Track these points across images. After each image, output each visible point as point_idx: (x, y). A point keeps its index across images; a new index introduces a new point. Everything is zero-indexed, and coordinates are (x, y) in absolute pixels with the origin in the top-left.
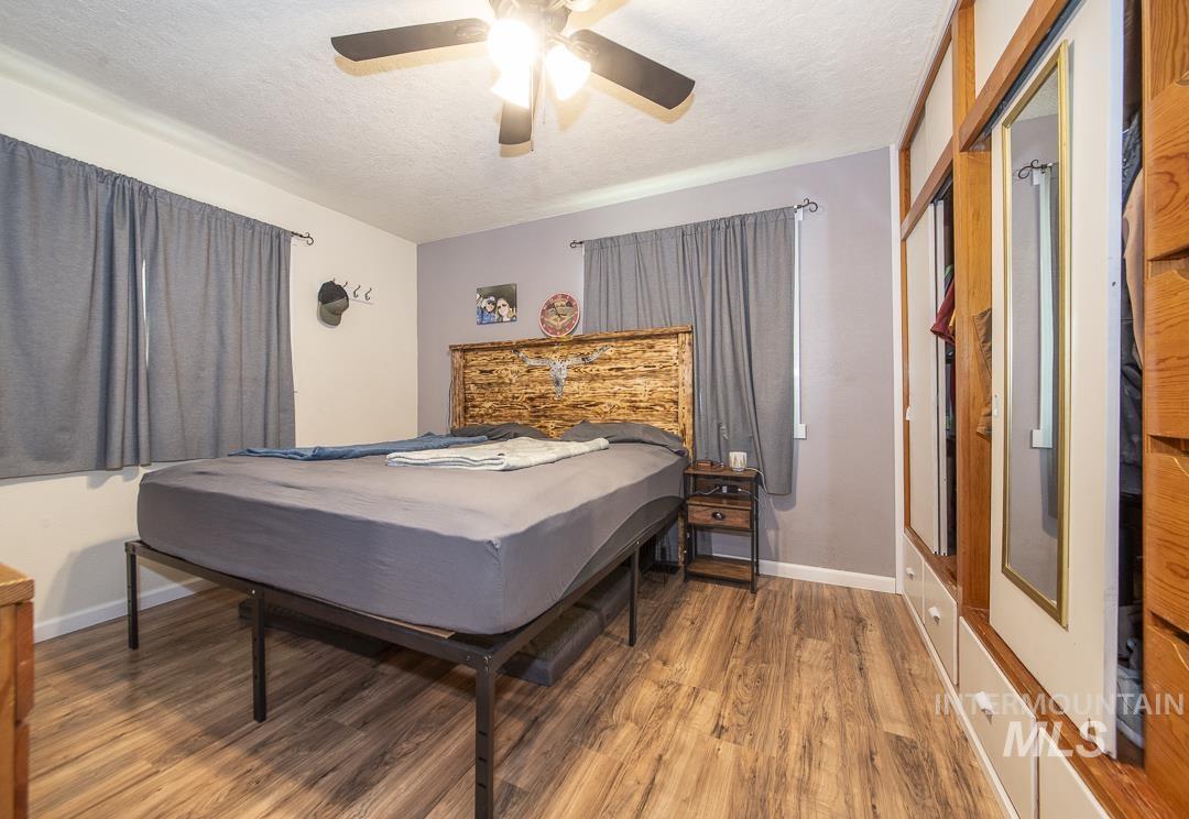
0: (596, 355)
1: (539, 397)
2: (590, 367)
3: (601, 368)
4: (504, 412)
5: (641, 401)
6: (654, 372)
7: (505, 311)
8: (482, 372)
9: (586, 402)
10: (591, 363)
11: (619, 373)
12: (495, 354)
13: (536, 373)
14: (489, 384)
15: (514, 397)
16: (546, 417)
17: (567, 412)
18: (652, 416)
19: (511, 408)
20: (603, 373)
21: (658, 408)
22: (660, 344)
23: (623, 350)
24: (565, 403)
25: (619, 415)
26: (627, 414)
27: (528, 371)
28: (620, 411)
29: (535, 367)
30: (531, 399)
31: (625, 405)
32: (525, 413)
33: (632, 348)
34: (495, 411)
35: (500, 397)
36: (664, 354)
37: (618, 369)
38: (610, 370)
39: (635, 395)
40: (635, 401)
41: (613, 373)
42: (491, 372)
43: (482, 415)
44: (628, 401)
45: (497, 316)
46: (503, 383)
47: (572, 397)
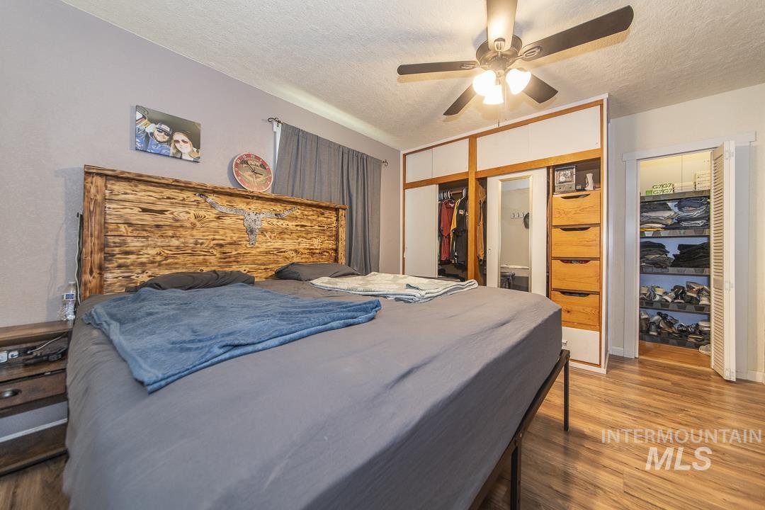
0: (287, 213)
1: (231, 244)
2: (281, 222)
3: (290, 224)
4: (181, 259)
5: (316, 249)
6: (324, 230)
7: (186, 149)
8: (144, 210)
9: (278, 249)
10: (283, 219)
11: (303, 229)
12: (168, 193)
13: (228, 221)
14: (158, 226)
15: (196, 243)
16: (238, 262)
17: (260, 257)
18: (322, 259)
19: (192, 255)
20: (291, 227)
21: (325, 253)
22: (327, 213)
23: (306, 213)
24: (258, 250)
25: (302, 259)
26: (308, 258)
27: (218, 218)
28: (303, 256)
29: (226, 215)
30: (221, 246)
31: (306, 251)
32: (212, 259)
33: (311, 213)
34: (166, 258)
35: (175, 242)
36: (329, 220)
37: (303, 226)
38: (297, 226)
39: (312, 245)
40: (313, 249)
41: (299, 228)
42: (162, 212)
43: (143, 264)
44: (308, 249)
45: (172, 151)
46: (182, 226)
47: (264, 244)
